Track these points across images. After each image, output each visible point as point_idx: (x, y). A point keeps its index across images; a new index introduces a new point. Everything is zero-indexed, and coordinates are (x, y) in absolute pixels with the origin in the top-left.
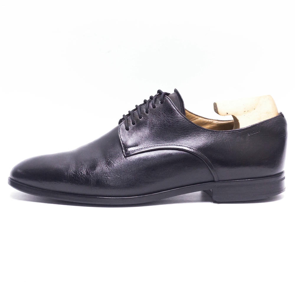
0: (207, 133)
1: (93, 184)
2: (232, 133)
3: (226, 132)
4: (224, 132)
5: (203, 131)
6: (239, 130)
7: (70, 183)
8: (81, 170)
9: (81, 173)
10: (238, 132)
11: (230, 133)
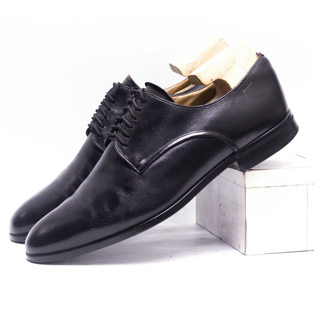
0: (206, 109)
1: (124, 217)
2: (229, 96)
3: (222, 99)
4: (221, 99)
5: (201, 109)
6: (233, 91)
7: (100, 228)
8: (104, 210)
9: (106, 212)
10: (233, 93)
11: (226, 98)
